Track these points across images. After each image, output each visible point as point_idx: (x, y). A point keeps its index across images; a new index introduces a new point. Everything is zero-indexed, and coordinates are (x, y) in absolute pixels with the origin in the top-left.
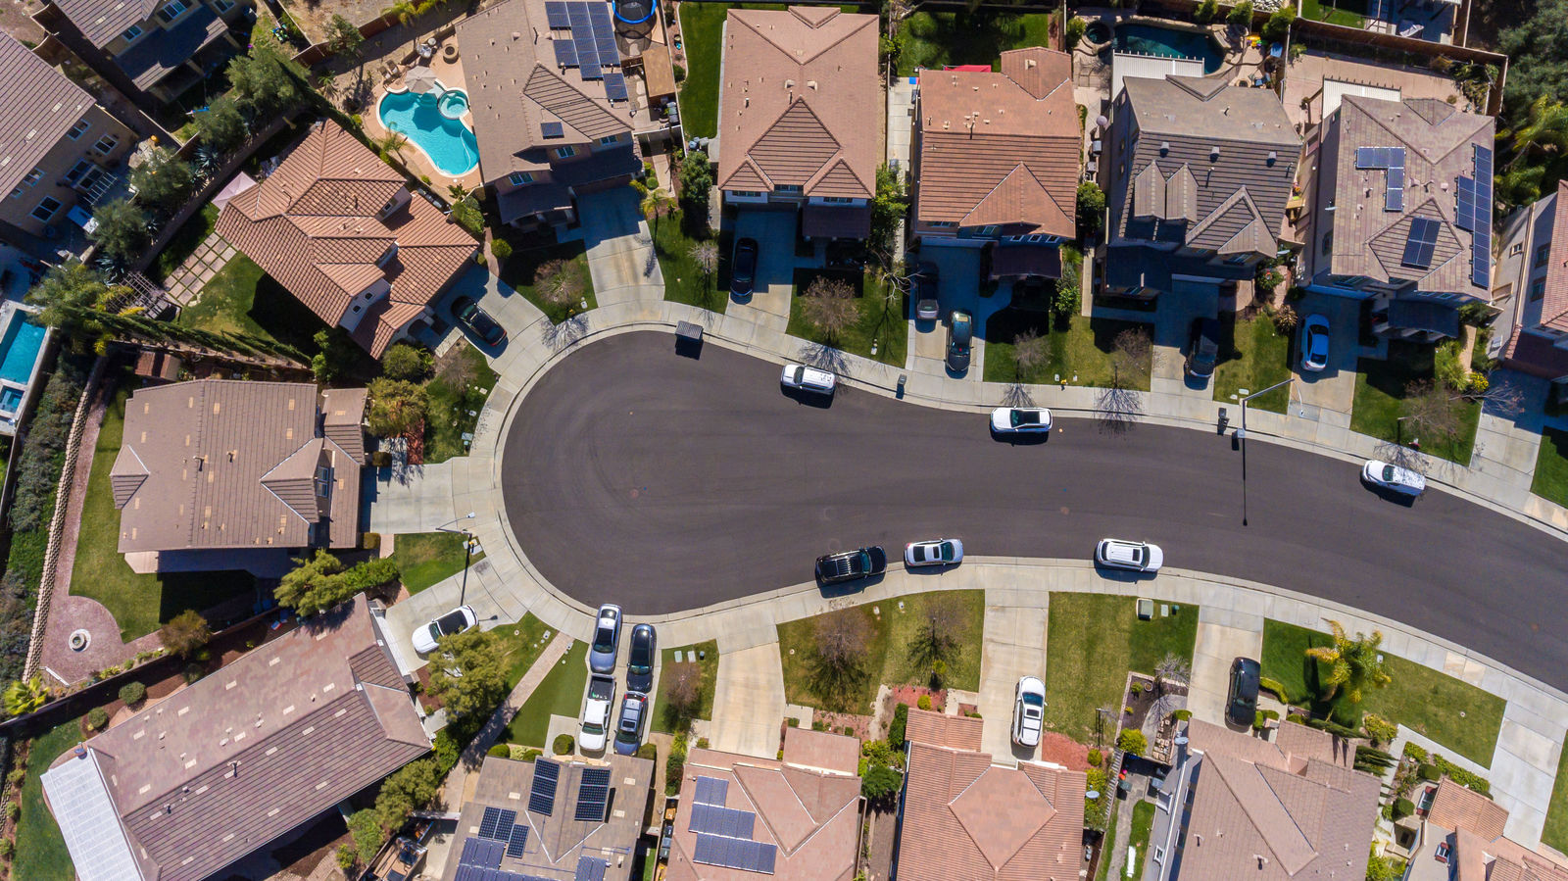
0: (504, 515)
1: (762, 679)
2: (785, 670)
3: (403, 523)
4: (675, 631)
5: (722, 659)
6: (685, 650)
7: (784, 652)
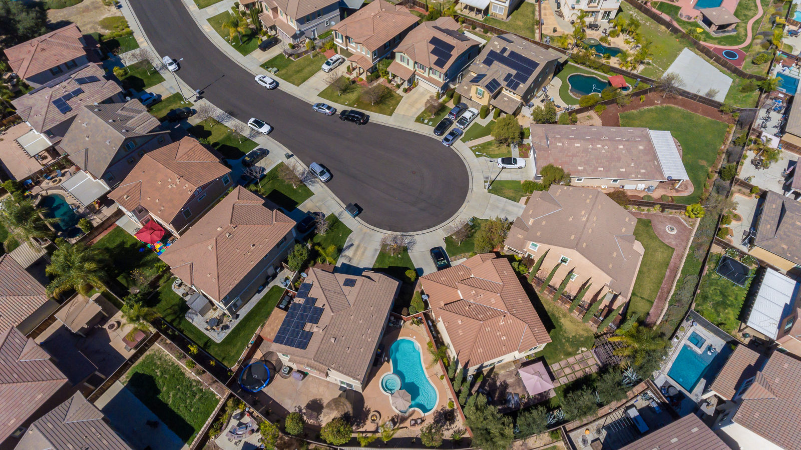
0: (470, 191)
1: (407, 105)
2: (398, 104)
3: (513, 205)
4: (427, 130)
5: (416, 116)
6: (427, 124)
7: (394, 109)
